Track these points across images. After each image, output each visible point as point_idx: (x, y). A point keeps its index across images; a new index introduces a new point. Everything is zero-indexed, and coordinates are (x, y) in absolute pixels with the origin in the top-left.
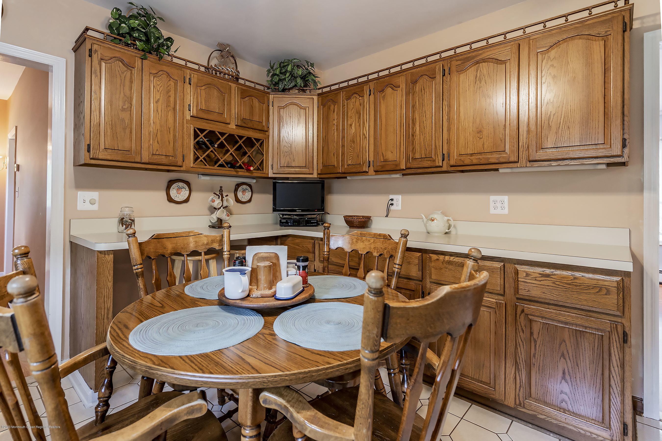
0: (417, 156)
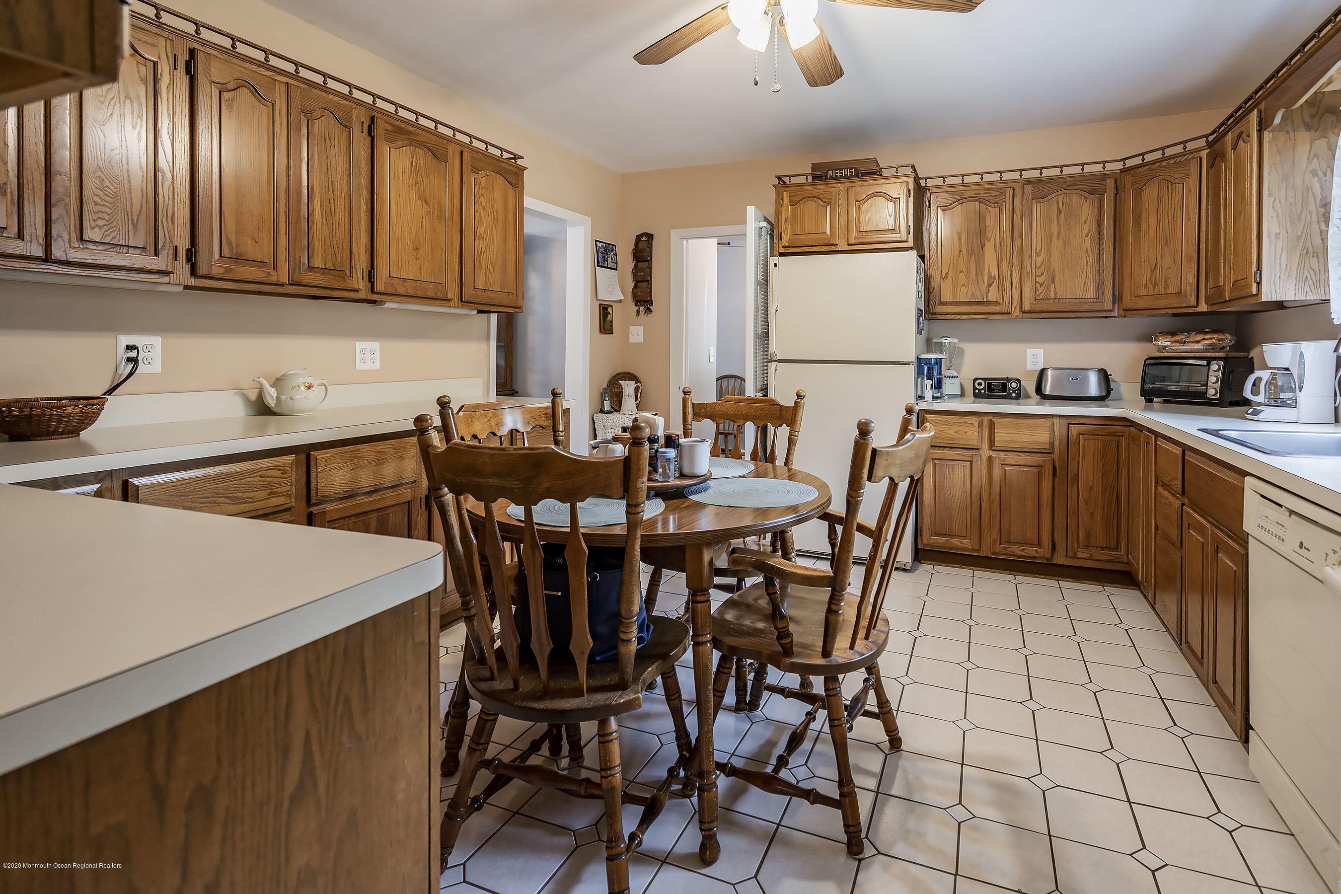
0: (318, 263)
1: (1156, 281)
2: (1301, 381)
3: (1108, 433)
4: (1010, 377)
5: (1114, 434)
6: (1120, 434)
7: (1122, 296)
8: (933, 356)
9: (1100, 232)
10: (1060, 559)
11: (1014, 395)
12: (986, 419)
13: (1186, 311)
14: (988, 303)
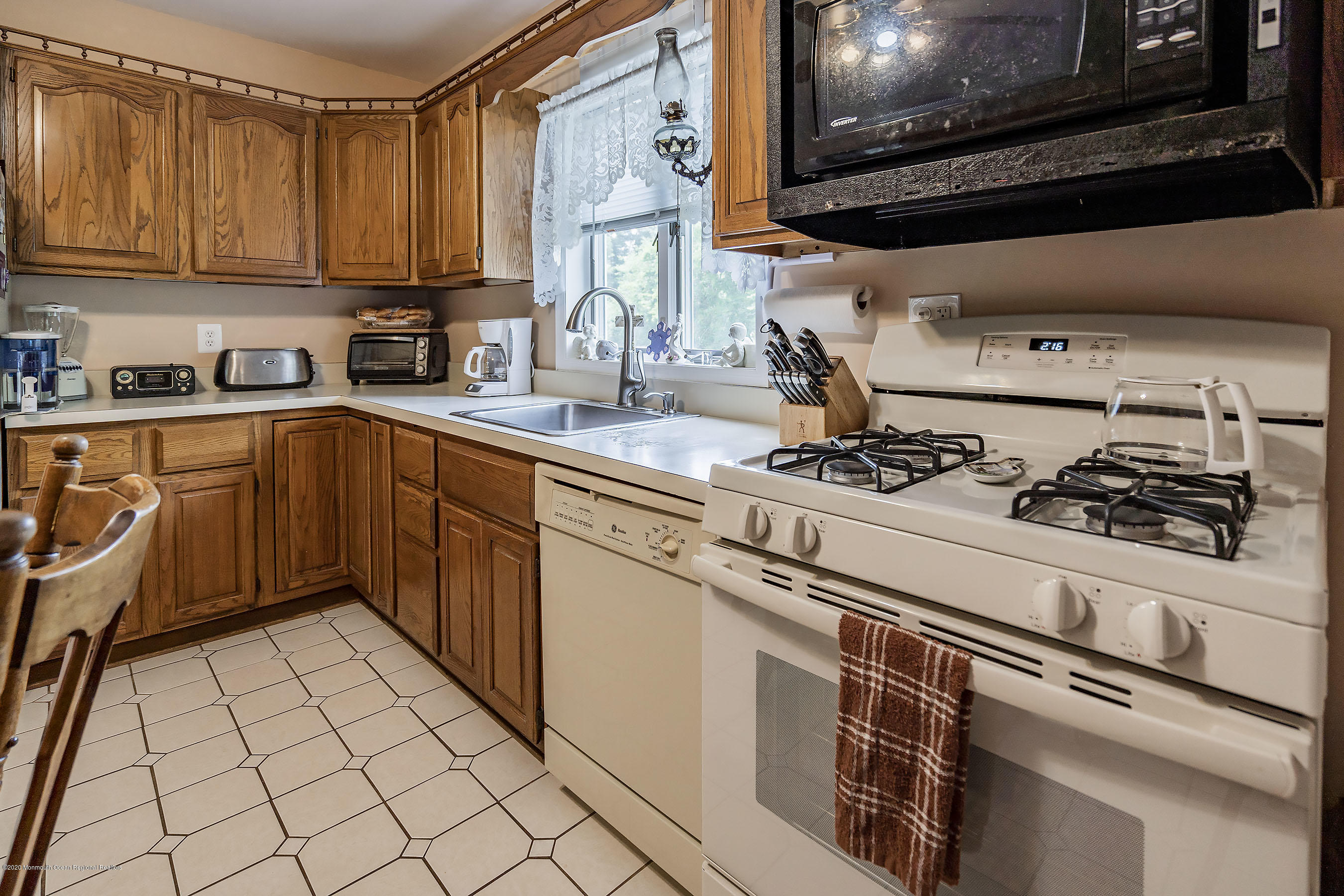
1: (366, 248)
2: (510, 357)
3: (323, 426)
4: (176, 363)
5: (329, 427)
6: (336, 426)
7: (327, 262)
8: (38, 336)
9: (300, 181)
10: (268, 599)
11: (184, 389)
12: (146, 430)
13: (398, 284)
14: (138, 254)
